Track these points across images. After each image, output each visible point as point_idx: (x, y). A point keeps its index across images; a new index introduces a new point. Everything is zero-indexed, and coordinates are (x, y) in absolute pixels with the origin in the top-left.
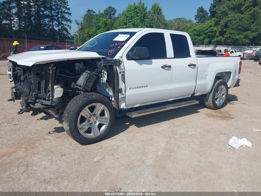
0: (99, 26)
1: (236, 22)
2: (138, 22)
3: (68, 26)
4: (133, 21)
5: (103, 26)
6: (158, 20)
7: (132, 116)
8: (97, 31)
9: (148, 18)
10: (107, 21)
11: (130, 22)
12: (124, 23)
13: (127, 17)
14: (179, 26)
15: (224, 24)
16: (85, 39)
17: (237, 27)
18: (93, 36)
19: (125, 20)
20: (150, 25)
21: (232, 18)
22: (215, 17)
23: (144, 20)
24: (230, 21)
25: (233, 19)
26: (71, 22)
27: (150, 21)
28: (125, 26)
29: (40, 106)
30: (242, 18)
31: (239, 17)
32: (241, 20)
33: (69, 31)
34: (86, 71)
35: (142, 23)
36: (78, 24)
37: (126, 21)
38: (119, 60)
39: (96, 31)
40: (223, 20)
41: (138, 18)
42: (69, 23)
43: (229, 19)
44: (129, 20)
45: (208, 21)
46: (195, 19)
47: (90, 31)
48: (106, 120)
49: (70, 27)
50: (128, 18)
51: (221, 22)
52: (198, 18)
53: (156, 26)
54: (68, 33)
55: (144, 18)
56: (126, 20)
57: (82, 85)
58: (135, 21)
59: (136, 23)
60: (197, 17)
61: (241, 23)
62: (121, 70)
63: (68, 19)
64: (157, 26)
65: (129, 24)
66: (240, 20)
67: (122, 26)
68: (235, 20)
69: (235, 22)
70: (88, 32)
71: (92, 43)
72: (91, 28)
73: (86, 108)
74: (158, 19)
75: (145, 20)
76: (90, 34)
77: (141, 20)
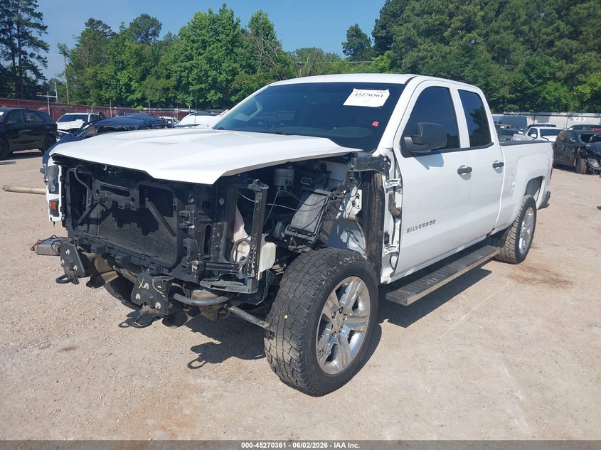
0: (123, 62)
1: (435, 61)
2: (220, 54)
3: (39, 57)
4: (209, 51)
5: (133, 61)
6: (266, 52)
7: (406, 302)
8: (119, 74)
9: (242, 47)
10: (142, 49)
11: (200, 54)
12: (186, 56)
13: (193, 41)
14: (313, 66)
15: (410, 66)
16: (88, 92)
17: (437, 73)
18: (106, 84)
19: (189, 48)
20: (249, 62)
21: (425, 53)
22: (389, 49)
23: (232, 50)
24: (422, 59)
25: (429, 55)
26: (45, 48)
27: (248, 54)
28: (189, 62)
29: (212, 298)
30: (446, 53)
31: (441, 52)
32: (444, 57)
33: (41, 72)
34: (316, 191)
35: (229, 57)
36: (65, 54)
37: (190, 51)
38: (387, 157)
39: (116, 74)
40: (409, 57)
41: (220, 44)
42: (42, 53)
43: (420, 54)
44: (197, 49)
45: (377, 58)
46: (344, 51)
47: (99, 72)
48: (362, 321)
49: (44, 62)
50: (196, 45)
51: (403, 61)
52: (349, 50)
53: (263, 65)
54: (39, 75)
55: (233, 46)
56: (191, 49)
57: (311, 228)
58: (214, 51)
59: (215, 57)
60: (347, 47)
61: (445, 65)
62: (391, 183)
63: (38, 39)
64: (265, 66)
65: (200, 58)
66: (442, 57)
67: (182, 62)
68: (432, 57)
69: (431, 62)
70: (95, 75)
71: (249, 109)
72: (102, 66)
73: (334, 294)
74: (265, 50)
75: (235, 50)
76: (100, 81)
77: (226, 50)
